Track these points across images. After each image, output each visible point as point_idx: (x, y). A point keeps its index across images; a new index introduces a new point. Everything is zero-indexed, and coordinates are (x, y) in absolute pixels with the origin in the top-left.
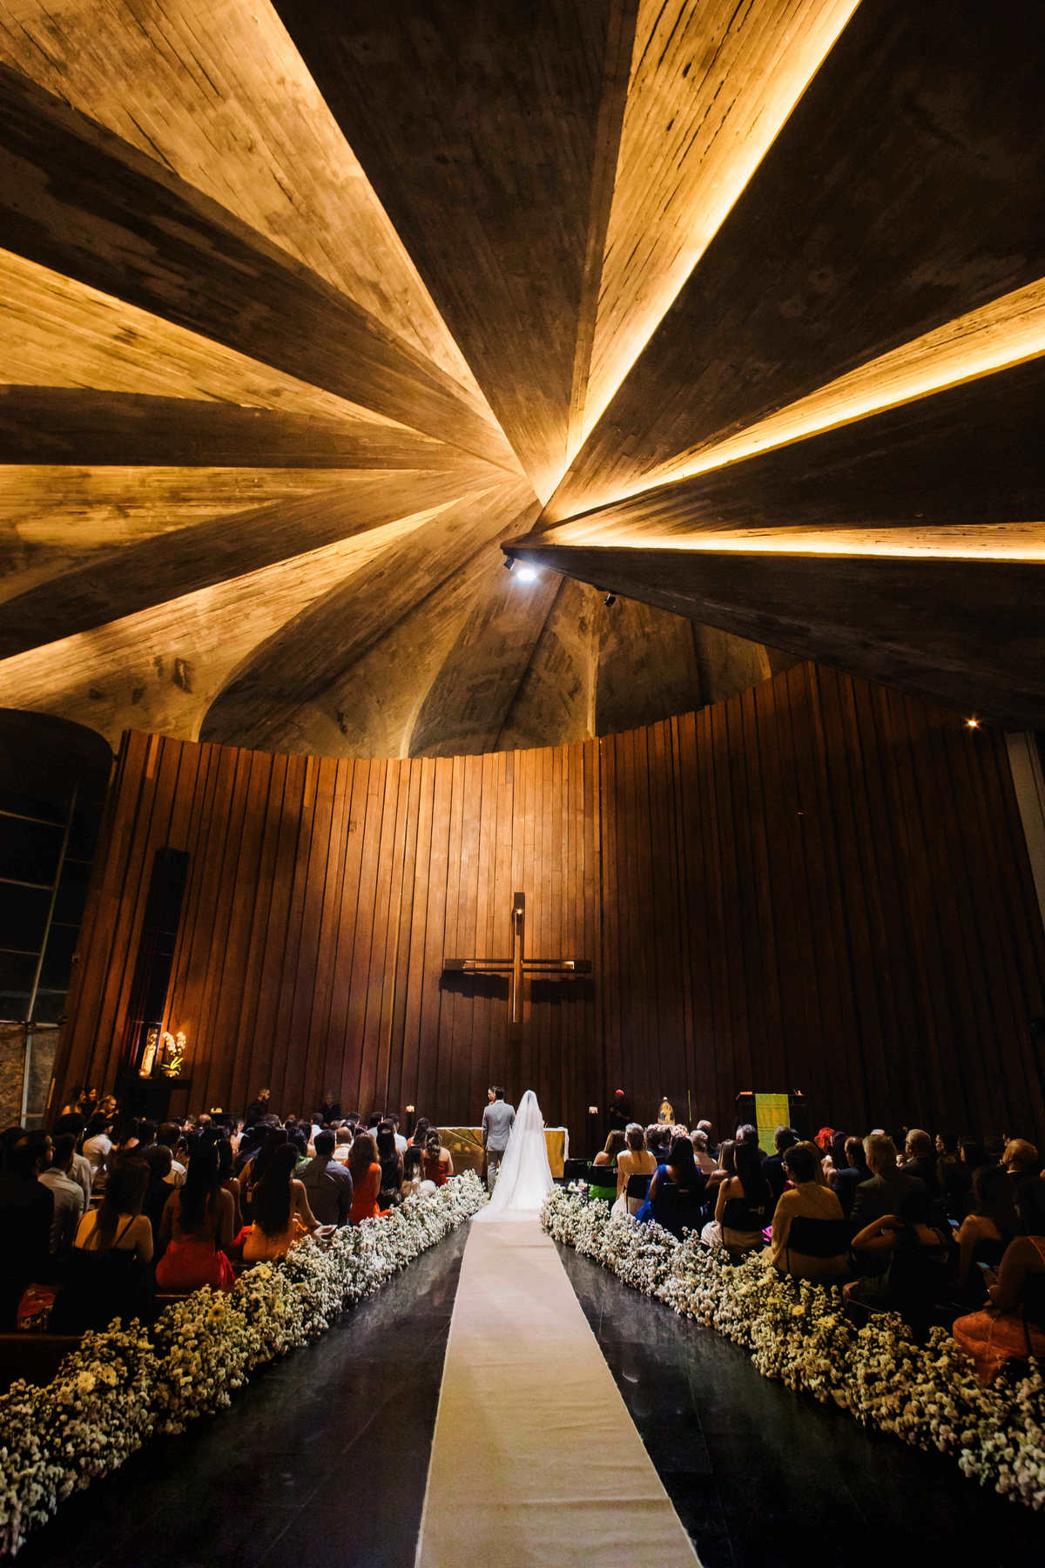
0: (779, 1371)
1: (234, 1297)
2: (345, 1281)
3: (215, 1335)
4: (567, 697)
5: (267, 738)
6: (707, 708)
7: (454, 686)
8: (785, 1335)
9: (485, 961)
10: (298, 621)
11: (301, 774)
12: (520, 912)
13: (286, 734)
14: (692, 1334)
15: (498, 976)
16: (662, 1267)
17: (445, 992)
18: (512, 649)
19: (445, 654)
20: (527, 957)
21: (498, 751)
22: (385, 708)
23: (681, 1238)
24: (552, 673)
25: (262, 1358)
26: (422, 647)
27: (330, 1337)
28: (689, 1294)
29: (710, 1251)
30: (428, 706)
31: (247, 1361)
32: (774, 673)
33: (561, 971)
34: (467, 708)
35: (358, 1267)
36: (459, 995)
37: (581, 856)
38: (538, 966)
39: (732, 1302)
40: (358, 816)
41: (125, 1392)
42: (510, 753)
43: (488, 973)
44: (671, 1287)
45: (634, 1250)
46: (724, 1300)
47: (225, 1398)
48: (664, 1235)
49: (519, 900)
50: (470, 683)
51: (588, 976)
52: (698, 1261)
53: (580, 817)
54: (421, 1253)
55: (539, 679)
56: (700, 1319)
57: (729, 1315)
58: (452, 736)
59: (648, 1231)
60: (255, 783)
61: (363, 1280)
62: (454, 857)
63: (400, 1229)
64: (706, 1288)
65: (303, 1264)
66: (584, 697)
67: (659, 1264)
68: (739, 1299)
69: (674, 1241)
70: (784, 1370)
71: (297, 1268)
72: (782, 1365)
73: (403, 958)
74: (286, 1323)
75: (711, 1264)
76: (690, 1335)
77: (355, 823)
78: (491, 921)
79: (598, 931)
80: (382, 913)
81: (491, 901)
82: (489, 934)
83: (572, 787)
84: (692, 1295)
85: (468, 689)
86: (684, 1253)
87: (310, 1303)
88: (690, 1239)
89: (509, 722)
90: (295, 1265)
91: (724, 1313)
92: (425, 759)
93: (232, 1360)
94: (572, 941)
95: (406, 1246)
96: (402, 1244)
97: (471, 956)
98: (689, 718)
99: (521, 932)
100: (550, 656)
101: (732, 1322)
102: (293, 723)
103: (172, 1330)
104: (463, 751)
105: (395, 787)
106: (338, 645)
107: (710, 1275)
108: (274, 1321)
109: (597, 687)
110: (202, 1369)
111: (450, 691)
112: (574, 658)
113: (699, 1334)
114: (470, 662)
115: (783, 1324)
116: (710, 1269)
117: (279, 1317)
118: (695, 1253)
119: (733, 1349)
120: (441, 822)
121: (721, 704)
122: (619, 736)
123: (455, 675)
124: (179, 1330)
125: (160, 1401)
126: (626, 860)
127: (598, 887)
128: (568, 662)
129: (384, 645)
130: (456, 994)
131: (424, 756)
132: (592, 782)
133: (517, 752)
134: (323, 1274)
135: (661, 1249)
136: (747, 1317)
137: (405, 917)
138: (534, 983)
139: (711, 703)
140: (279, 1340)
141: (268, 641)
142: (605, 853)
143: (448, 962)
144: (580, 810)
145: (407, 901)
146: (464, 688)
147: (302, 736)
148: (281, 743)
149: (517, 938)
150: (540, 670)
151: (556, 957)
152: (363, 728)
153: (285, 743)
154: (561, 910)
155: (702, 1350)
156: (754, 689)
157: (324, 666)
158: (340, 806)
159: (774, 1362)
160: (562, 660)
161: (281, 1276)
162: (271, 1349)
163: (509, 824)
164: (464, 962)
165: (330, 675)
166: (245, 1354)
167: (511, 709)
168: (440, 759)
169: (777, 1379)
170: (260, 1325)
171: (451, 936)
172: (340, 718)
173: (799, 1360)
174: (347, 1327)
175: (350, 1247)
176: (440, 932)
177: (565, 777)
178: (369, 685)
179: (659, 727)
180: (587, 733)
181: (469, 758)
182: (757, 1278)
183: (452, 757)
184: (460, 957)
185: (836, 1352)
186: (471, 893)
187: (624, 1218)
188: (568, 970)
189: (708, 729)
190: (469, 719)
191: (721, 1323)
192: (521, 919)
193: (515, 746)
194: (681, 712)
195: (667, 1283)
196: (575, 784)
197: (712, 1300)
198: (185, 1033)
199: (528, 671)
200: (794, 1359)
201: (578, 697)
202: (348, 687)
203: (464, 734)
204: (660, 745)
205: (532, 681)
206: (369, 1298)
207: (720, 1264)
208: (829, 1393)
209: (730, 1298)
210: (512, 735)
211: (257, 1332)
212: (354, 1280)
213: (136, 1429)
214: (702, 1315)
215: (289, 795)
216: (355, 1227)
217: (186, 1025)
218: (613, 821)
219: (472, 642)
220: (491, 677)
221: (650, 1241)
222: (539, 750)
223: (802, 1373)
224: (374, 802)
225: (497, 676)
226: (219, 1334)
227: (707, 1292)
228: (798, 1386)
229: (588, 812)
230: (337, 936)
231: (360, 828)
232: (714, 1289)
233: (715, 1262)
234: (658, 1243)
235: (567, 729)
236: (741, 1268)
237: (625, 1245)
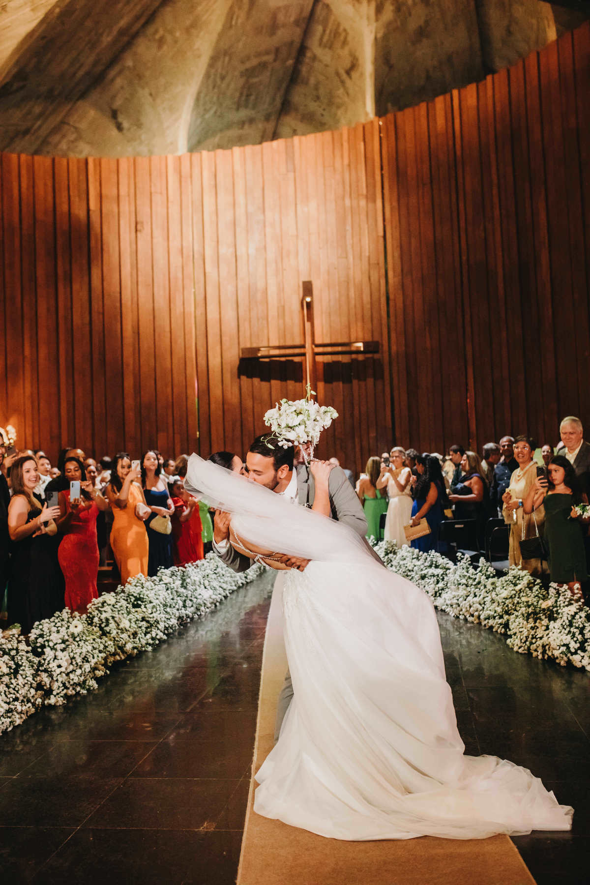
0: (529, 648)
1: (89, 617)
2: (177, 607)
3: (77, 642)
4: (344, 76)
5: (45, 142)
6: (489, 78)
7: (227, 73)
8: (535, 622)
9: (279, 348)
10: (57, 10)
11: (83, 177)
12: (308, 299)
13: (64, 136)
14: (464, 630)
15: (292, 361)
16: (441, 585)
17: (243, 378)
18: (284, 26)
19: (214, 37)
20: (318, 341)
21: (277, 139)
22: (158, 101)
23: (455, 561)
24: (327, 50)
25: (118, 658)
26: (190, 30)
27: (170, 645)
28: (461, 602)
29: (479, 569)
30: (202, 95)
31: (105, 659)
32: (560, 34)
33: (351, 353)
34: (241, 94)
35: (187, 597)
36: (256, 381)
37: (366, 241)
38: (329, 349)
39: (496, 604)
40: (144, 217)
41: (15, 677)
42: (289, 140)
43: (283, 359)
44: (447, 598)
45: (417, 574)
46: (488, 603)
47: (93, 684)
48: (442, 561)
49: (308, 289)
50: (242, 68)
51: (376, 356)
52: (469, 578)
53: (363, 203)
54: (239, 587)
55: (314, 58)
56: (470, 619)
57: (492, 613)
58: (229, 126)
59: (429, 559)
60: (40, 190)
61: (192, 606)
62: (241, 251)
63: (219, 570)
64: (476, 596)
65: (139, 594)
66: (362, 74)
67: (438, 582)
68: (500, 601)
69: (451, 564)
70: (533, 647)
71: (135, 597)
72: (531, 643)
73: (202, 351)
74: (133, 634)
75: (480, 578)
76: (462, 631)
77: (142, 223)
78: (282, 310)
79: (384, 314)
80: (178, 309)
81: (281, 290)
82: (281, 321)
83: (353, 173)
84: (464, 602)
85: (242, 74)
86: (458, 573)
87: (148, 622)
88: (464, 561)
89: (285, 107)
90: (132, 595)
91: (489, 612)
92: (205, 153)
93: (93, 658)
94: (359, 324)
95: (226, 582)
96: (222, 581)
97: (266, 345)
98: (471, 89)
99: (310, 318)
100: (324, 31)
101: (494, 618)
102: (68, 124)
103: (43, 638)
104: (241, 141)
105: (177, 184)
106: (101, 35)
107: (479, 586)
108: (122, 633)
109: (376, 61)
110: (71, 663)
111: (223, 78)
112: (349, 30)
113: (469, 629)
114: (240, 45)
115: (534, 615)
116: (479, 583)
117: (126, 631)
118: (468, 572)
119: (495, 636)
120: (226, 217)
121: (503, 74)
122: (399, 114)
123: (227, 59)
124: (48, 638)
125: (43, 683)
126: (410, 243)
127: (383, 271)
128: (343, 34)
129: (150, 30)
130: (254, 379)
131: (204, 149)
132: (374, 165)
133: (296, 139)
134: (157, 601)
135: (439, 571)
136: (507, 613)
137: (200, 310)
138: (327, 365)
139: (493, 71)
140: (129, 647)
141: (30, 35)
142: (388, 235)
143: (244, 350)
144: (362, 195)
145: (200, 297)
146: (237, 73)
147: (79, 138)
148: (60, 147)
149: (308, 325)
150: (315, 48)
151: (345, 340)
152: (139, 125)
153: (64, 145)
154: (348, 295)
155: (473, 641)
156: (538, 54)
157: (91, 59)
158: (126, 207)
159: (525, 642)
160: (336, 34)
161: (124, 603)
162: (124, 652)
163: (292, 214)
164: (258, 350)
165: (100, 68)
166: (103, 655)
167: (288, 92)
168: (220, 152)
169: (529, 654)
170: (112, 635)
171: (245, 326)
172: (114, 115)
173: (545, 638)
174: (183, 638)
175: (179, 583)
176: (234, 324)
177: (346, 162)
178: (140, 77)
179: (440, 102)
180: (367, 114)
181: (249, 149)
182: (515, 585)
183: (231, 148)
184: (254, 345)
185: (575, 630)
186: (260, 285)
187: (409, 551)
188: (358, 352)
189: (490, 102)
190: (246, 107)
191: (485, 619)
192: (309, 305)
193: (295, 132)
194: (462, 82)
195: (443, 595)
196: (356, 168)
197: (480, 604)
198: (14, 426)
199: (302, 49)
200: (541, 638)
201: (354, 75)
202: (119, 82)
203: (242, 124)
204: (440, 121)
205: (307, 60)
206: (199, 618)
207: (487, 578)
208: (568, 658)
209: (493, 601)
210: (290, 121)
211: (111, 640)
212: (185, 606)
213: (29, 701)
214: (472, 615)
215: (75, 199)
216: (180, 568)
217: (13, 420)
218: (395, 204)
219: (240, 21)
220: (265, 58)
221: (430, 566)
222: (319, 135)
223: (547, 647)
224: (158, 199)
225: (269, 58)
226: (80, 640)
227: (476, 599)
228: (543, 656)
229: (370, 198)
230: (137, 333)
231: (147, 229)
232: (482, 597)
233: (484, 577)
234: (437, 567)
235: (346, 111)
236: (503, 579)
237: (410, 571)
